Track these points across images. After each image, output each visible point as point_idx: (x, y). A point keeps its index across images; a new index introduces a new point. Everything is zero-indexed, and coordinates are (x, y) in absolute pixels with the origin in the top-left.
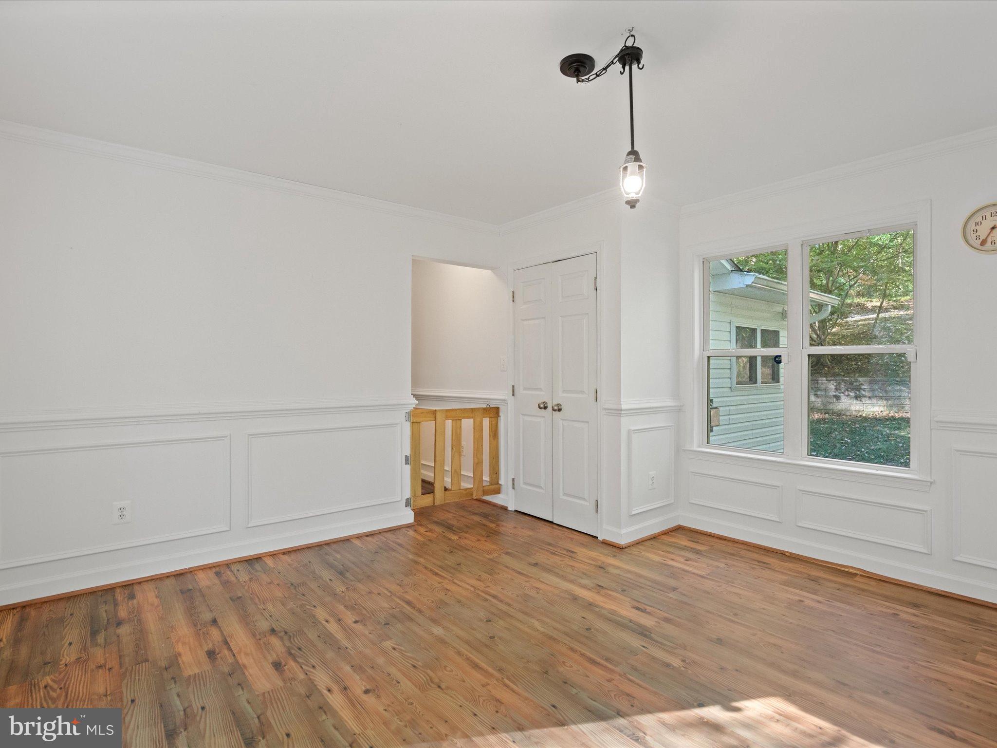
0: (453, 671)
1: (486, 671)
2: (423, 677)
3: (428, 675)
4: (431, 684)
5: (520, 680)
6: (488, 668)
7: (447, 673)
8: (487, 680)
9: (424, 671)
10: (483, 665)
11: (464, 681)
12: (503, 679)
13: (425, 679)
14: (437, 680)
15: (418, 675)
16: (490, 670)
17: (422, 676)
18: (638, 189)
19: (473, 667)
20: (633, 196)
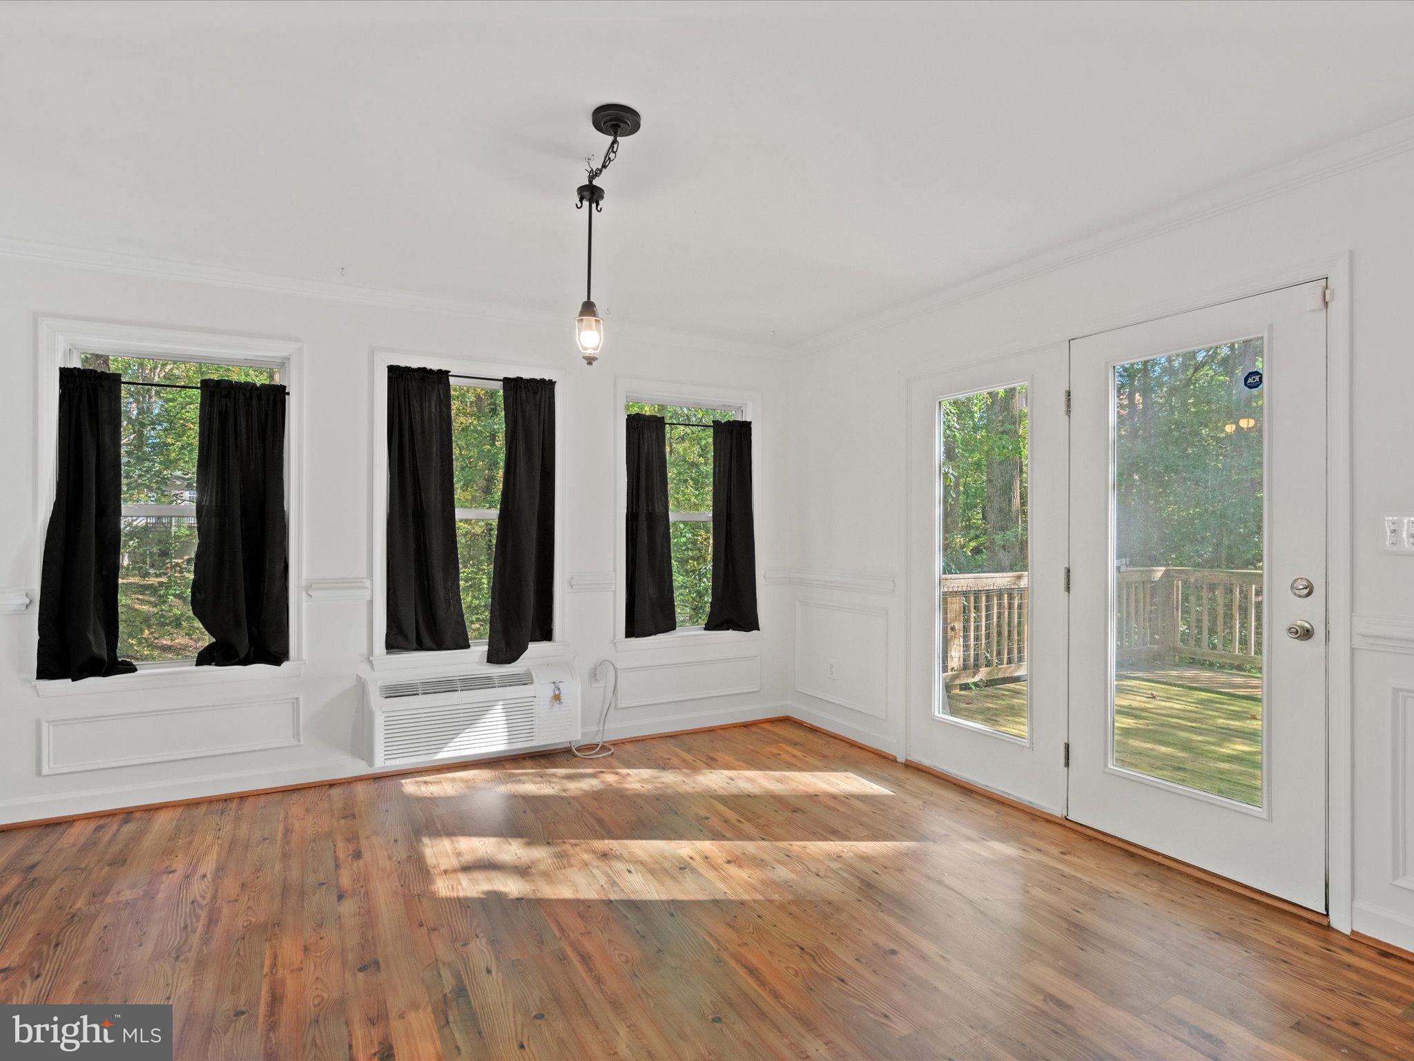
0: (786, 968)
1: (738, 961)
2: (826, 963)
3: (819, 965)
4: (814, 954)
5: (697, 945)
6: (736, 966)
7: (794, 966)
8: (740, 950)
9: (827, 972)
10: (741, 971)
11: (770, 952)
12: (719, 950)
13: (823, 960)
14: (806, 957)
15: (834, 968)
16: (732, 963)
17: (828, 965)
18: (596, 344)
19: (756, 970)
20: (590, 352)
